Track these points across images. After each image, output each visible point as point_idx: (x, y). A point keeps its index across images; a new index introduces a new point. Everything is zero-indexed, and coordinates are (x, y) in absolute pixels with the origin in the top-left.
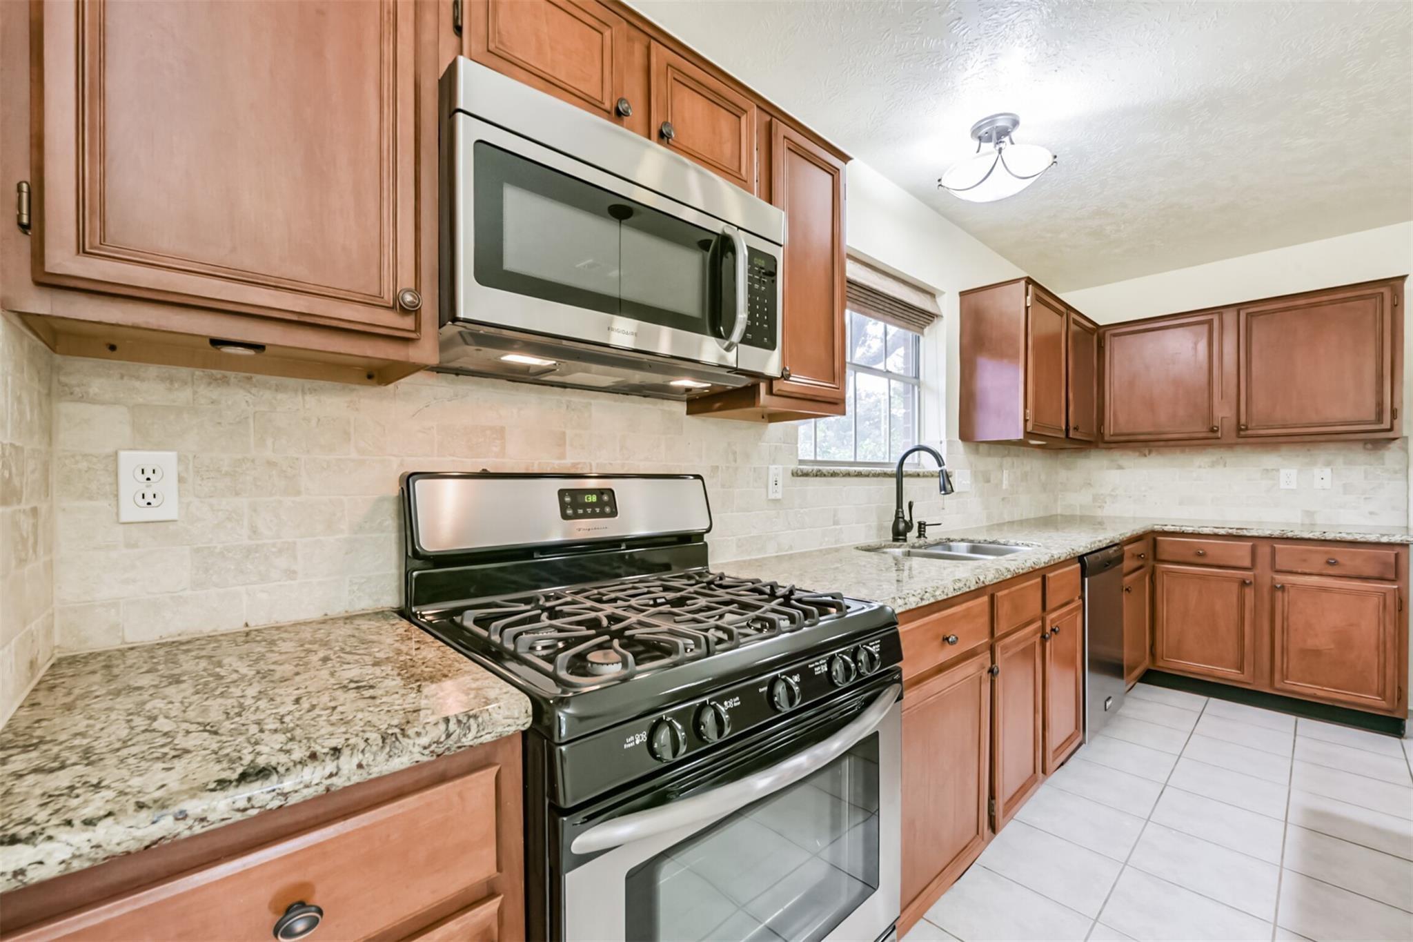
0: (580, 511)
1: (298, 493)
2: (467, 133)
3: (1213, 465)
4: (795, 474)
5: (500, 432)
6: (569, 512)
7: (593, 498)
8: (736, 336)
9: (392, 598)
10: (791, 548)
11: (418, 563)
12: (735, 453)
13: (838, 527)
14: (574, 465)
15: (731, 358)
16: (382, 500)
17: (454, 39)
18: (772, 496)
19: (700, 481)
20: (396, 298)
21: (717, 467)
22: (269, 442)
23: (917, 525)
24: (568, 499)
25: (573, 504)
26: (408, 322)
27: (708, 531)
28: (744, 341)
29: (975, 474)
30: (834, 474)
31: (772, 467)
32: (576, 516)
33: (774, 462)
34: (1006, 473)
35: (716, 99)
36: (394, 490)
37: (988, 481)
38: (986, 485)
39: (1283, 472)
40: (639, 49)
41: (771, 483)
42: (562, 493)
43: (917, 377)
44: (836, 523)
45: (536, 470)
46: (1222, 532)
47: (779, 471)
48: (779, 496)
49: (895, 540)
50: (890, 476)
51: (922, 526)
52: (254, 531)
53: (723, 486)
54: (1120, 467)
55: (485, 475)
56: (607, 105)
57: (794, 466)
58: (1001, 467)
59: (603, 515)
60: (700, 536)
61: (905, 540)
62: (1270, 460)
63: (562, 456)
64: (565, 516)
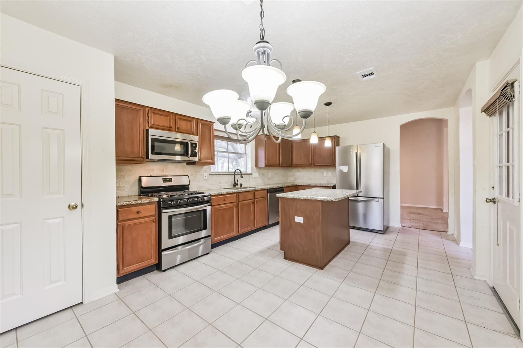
0: (166, 181)
1: (125, 179)
2: (150, 137)
3: (314, 171)
4: (210, 175)
5: (153, 170)
6: (164, 181)
7: (168, 179)
8: (189, 156)
9: (137, 194)
10: (209, 188)
11: (142, 188)
12: (196, 171)
13: (221, 185)
14: (165, 174)
15: (189, 159)
16: (136, 180)
17: (148, 123)
18: (205, 179)
19: (188, 177)
20: (141, 157)
21: (193, 174)
22: (121, 172)
23: (240, 184)
24: (164, 180)
25: (165, 180)
26: (143, 159)
27: (189, 184)
28: (191, 156)
29: (260, 174)
30: (219, 175)
31: (205, 174)
32: (165, 182)
33: (205, 173)
34: (269, 173)
35: (187, 120)
36: (138, 178)
37: (264, 175)
38: (263, 176)
39: (324, 173)
40: (174, 117)
41: (204, 177)
42: (163, 179)
43: (246, 153)
44: (220, 184)
45: (159, 175)
46: (307, 185)
47: (206, 174)
48: (206, 179)
49: (234, 187)
50: (233, 174)
51: (241, 184)
52: (119, 184)
53: (194, 177)
54: (299, 172)
55: (151, 176)
56: (169, 126)
57: (210, 173)
58: (268, 172)
59: (170, 182)
60: (188, 185)
61: (236, 187)
62: (322, 170)
63: (163, 173)
64: (163, 182)
